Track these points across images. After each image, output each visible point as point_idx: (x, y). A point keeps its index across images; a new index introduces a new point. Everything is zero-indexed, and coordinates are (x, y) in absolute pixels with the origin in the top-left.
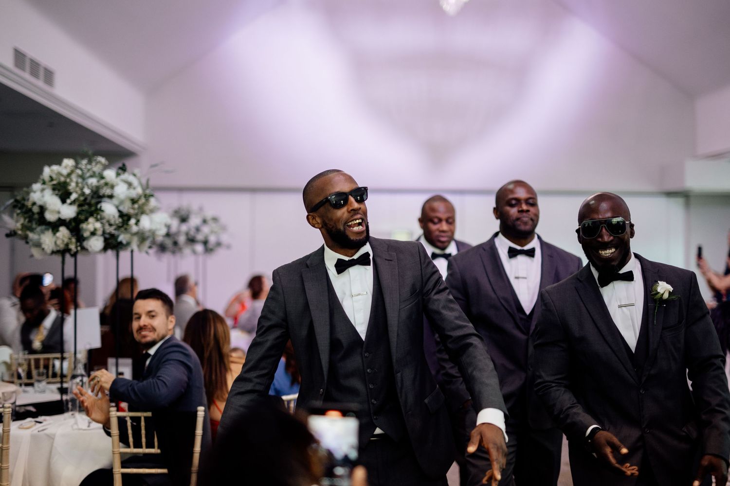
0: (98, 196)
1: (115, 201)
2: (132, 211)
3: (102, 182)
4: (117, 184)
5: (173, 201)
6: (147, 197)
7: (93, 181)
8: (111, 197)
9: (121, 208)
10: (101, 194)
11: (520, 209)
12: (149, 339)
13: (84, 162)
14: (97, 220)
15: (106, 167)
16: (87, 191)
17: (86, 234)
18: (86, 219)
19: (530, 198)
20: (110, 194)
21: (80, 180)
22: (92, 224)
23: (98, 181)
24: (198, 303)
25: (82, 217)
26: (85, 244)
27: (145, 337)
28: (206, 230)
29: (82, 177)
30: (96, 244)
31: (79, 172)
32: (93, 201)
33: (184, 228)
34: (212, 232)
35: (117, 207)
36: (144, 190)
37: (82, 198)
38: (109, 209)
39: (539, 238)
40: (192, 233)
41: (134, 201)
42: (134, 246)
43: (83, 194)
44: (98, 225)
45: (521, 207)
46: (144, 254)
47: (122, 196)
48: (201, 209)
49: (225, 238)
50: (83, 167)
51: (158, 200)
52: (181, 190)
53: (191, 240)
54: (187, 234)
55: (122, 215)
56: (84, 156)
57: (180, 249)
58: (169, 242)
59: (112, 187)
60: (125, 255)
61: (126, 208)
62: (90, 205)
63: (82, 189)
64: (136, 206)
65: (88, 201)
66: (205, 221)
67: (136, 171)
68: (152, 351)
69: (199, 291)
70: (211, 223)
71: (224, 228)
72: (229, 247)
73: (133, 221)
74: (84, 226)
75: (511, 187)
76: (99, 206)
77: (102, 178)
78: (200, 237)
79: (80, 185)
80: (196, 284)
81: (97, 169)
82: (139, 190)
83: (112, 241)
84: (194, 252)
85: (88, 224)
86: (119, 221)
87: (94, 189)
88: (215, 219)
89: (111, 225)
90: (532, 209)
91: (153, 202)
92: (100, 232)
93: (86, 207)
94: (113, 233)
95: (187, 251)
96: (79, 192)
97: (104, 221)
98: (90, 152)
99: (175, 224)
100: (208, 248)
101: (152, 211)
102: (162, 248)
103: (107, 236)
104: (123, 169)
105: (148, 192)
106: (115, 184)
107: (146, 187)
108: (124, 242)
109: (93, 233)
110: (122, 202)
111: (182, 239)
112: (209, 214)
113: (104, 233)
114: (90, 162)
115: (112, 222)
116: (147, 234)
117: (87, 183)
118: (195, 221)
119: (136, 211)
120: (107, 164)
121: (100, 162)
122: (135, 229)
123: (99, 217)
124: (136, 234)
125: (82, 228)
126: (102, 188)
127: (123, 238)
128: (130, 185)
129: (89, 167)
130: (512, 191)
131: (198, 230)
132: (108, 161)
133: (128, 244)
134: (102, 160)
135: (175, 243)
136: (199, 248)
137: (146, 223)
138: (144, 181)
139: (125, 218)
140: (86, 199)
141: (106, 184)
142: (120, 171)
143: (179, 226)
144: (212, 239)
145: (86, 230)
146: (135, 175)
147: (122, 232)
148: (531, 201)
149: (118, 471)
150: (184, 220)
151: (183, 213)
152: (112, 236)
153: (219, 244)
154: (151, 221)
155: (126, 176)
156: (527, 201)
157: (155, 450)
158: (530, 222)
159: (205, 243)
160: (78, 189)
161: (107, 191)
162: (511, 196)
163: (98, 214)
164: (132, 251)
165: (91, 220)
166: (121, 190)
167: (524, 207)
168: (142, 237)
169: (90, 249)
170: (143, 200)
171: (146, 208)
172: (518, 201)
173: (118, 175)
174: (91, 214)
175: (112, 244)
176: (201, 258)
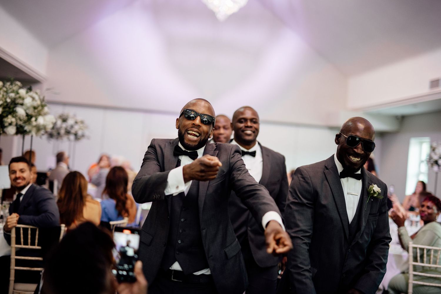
0: (15, 103)
1: (24, 107)
2: (33, 114)
3: (18, 96)
4: (26, 98)
5: (59, 110)
6: (43, 106)
7: (12, 95)
8: (22, 104)
9: (28, 111)
10: (16, 103)
11: (246, 125)
12: (22, 184)
13: (8, 84)
14: (13, 117)
15: (20, 88)
16: (9, 100)
17: (6, 124)
18: (7, 116)
19: (253, 119)
20: (22, 103)
21: (5, 94)
22: (10, 119)
23: (16, 95)
24: (68, 168)
25: (5, 115)
26: (5, 130)
27: (19, 183)
28: (76, 127)
29: (7, 92)
30: (11, 130)
31: (5, 89)
32: (12, 106)
33: (64, 125)
34: (80, 129)
35: (25, 111)
36: (41, 102)
37: (5, 104)
38: (20, 111)
39: (259, 144)
40: (69, 129)
41: (35, 108)
42: (33, 133)
43: (6, 102)
44: (13, 120)
45: (247, 124)
46: (38, 138)
47: (29, 105)
48: (75, 116)
49: (87, 133)
50: (8, 87)
51: (49, 108)
52: (65, 104)
53: (68, 132)
54: (66, 129)
55: (27, 115)
56: (8, 80)
57: (61, 137)
58: (55, 133)
59: (23, 99)
60: (28, 138)
61: (30, 112)
62: (9, 108)
63: (6, 99)
64: (36, 111)
65: (9, 106)
66: (76, 123)
67: (38, 91)
68: (24, 192)
69: (70, 162)
70: (79, 124)
71: (87, 127)
72: (89, 138)
73: (33, 119)
74: (5, 119)
75: (242, 110)
76: (15, 109)
77: (17, 93)
78: (73, 131)
79: (5, 96)
80: (68, 158)
81: (15, 88)
82: (39, 102)
83: (21, 129)
84: (69, 139)
85: (8, 118)
86: (26, 118)
87: (13, 100)
88: (82, 122)
89: (21, 120)
90: (255, 125)
91: (46, 109)
92: (14, 124)
93: (7, 109)
94: (21, 125)
95: (65, 138)
96: (4, 100)
97: (17, 118)
98: (12, 79)
99: (59, 122)
100: (77, 137)
101: (45, 114)
102: (51, 136)
103: (18, 126)
104: (30, 89)
105: (43, 103)
106: (25, 98)
107: (42, 100)
108: (28, 130)
109: (10, 124)
110: (28, 108)
111: (62, 132)
112: (79, 118)
113: (16, 125)
114: (11, 84)
115: (22, 118)
116: (41, 127)
117: (9, 96)
118: (70, 122)
119: (36, 114)
120: (21, 86)
121: (17, 85)
122: (34, 123)
123: (14, 115)
124: (35, 126)
125: (4, 121)
126: (18, 99)
127: (27, 128)
128: (33, 99)
129: (11, 87)
130: (242, 113)
131: (72, 127)
132: (22, 84)
133: (30, 132)
134: (19, 83)
135: (59, 134)
136: (72, 137)
137: (41, 121)
138: (42, 97)
139: (29, 117)
140: (7, 105)
141: (20, 97)
142: (29, 90)
143: (62, 124)
144: (80, 133)
145: (6, 122)
146: (37, 93)
147: (27, 125)
148: (254, 120)
149: (14, 257)
150: (64, 120)
151: (64, 117)
152: (21, 127)
153: (83, 136)
154: (44, 120)
155: (32, 93)
156: (252, 120)
157: (36, 247)
158: (253, 134)
159: (76, 135)
160: (3, 99)
161: (20, 101)
162: (241, 117)
163: (14, 113)
164: (32, 136)
165: (10, 116)
166: (28, 101)
167: (249, 124)
168: (38, 129)
169: (8, 133)
170: (40, 108)
171: (42, 113)
172: (246, 120)
173: (27, 92)
174: (10, 113)
175: (21, 131)
176: (72, 143)
